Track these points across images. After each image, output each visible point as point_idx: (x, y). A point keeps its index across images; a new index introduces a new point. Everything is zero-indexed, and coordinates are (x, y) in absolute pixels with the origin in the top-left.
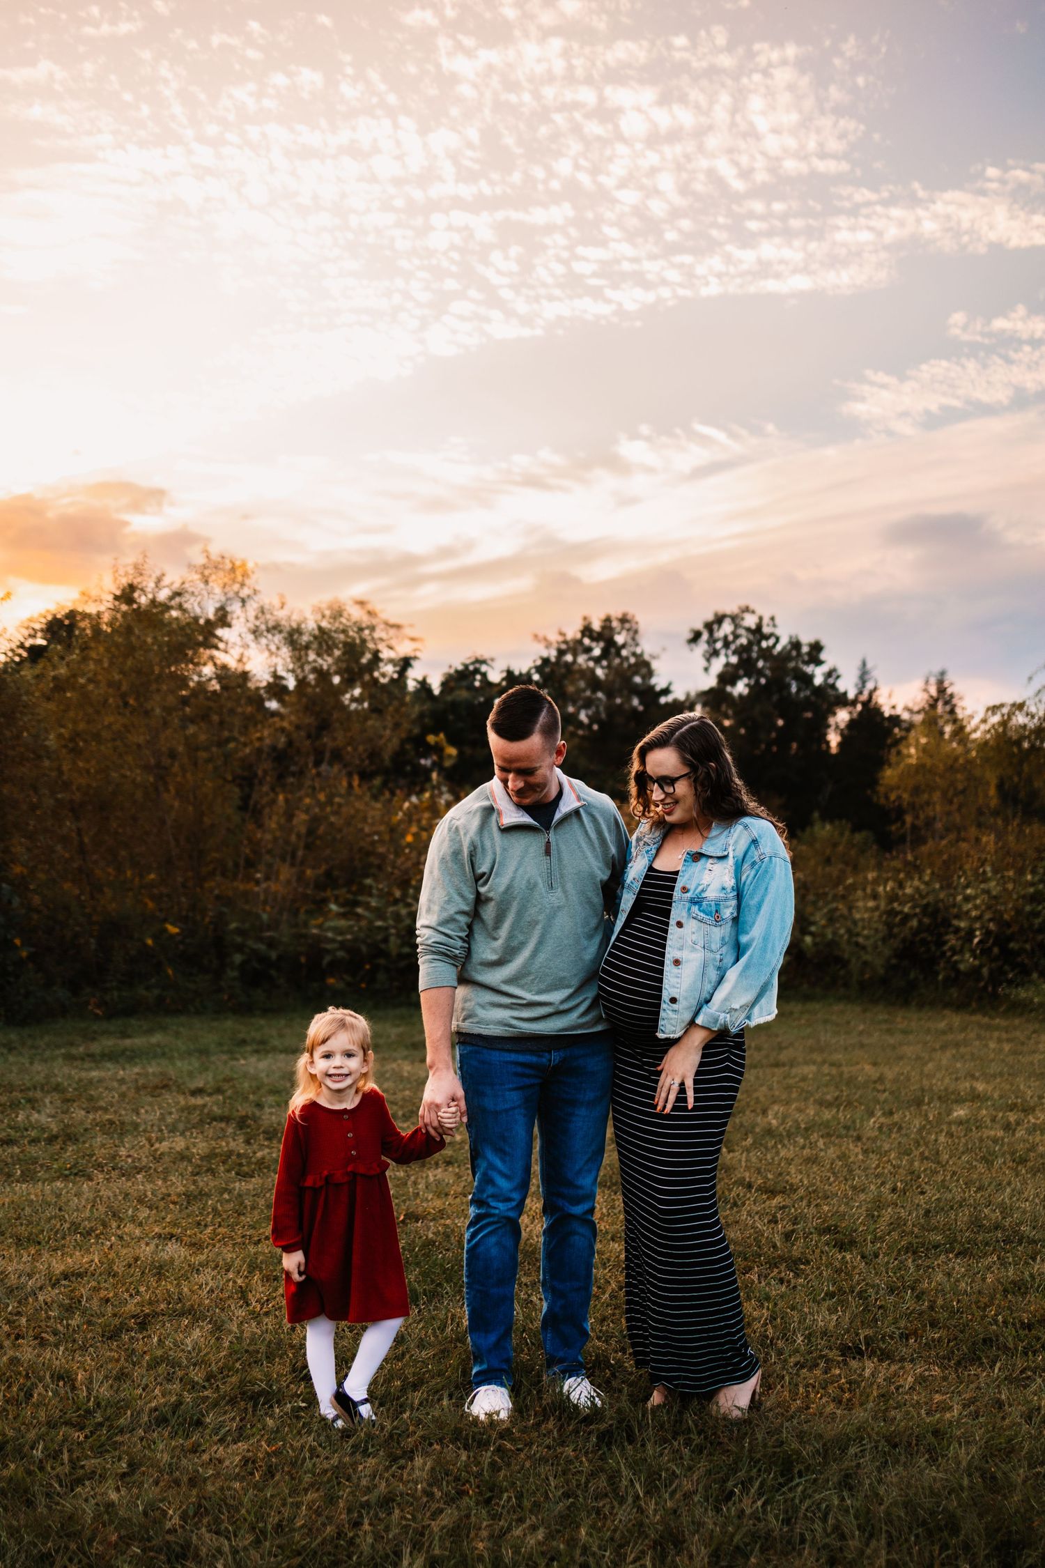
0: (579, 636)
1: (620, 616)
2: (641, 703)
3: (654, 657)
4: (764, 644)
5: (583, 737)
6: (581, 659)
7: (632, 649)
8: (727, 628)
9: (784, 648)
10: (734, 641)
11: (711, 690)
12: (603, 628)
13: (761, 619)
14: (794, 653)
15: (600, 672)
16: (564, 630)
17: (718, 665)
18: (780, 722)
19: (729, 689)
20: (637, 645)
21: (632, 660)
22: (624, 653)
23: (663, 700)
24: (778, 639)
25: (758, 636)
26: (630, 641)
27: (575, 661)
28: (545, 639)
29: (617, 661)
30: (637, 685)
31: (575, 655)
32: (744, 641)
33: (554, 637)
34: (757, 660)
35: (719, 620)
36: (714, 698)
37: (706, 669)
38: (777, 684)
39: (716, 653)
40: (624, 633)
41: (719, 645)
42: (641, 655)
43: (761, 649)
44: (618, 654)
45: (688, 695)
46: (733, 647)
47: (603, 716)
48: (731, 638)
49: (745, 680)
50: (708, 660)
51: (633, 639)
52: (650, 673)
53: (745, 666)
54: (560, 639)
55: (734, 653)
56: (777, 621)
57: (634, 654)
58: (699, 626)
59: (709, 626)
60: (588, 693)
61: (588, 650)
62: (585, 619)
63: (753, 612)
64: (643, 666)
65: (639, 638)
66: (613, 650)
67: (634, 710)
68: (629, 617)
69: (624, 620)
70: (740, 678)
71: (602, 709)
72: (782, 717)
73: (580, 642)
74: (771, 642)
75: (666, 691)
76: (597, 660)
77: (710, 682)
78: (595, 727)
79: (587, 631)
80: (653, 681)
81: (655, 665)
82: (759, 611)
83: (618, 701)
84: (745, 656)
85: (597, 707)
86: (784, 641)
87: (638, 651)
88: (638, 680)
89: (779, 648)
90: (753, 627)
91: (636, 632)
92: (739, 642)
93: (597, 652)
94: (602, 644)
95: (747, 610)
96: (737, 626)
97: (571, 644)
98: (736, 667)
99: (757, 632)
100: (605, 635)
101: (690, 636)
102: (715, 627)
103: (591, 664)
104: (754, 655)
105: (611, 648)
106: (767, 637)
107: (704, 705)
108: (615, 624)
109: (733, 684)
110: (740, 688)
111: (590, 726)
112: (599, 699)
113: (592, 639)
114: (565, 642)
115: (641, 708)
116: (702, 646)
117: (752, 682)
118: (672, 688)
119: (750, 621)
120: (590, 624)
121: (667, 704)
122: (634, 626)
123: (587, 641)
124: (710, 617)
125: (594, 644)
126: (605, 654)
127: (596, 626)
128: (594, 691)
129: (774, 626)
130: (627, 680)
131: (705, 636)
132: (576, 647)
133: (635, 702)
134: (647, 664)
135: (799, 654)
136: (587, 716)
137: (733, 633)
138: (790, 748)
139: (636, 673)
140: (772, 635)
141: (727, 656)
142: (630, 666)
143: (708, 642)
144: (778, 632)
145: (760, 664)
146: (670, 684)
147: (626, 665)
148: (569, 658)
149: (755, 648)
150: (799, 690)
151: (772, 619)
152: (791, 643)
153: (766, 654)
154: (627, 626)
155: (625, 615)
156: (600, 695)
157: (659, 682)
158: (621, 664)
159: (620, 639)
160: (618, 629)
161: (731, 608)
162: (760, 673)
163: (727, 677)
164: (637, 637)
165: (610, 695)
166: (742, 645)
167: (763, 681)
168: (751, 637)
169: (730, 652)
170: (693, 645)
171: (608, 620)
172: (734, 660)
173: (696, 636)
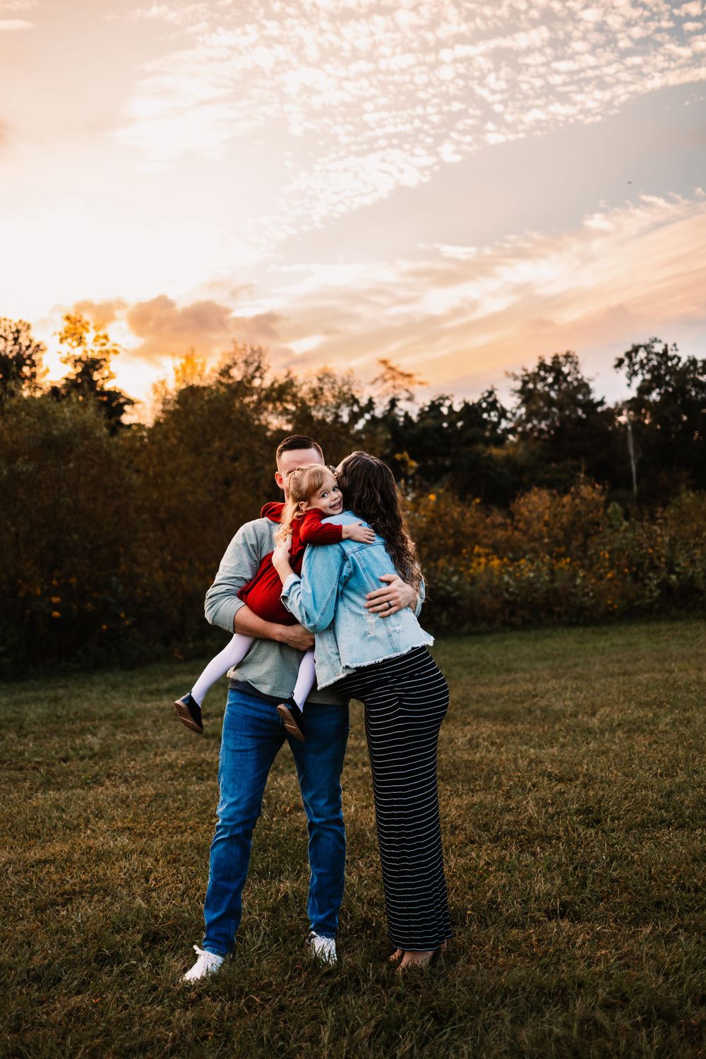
0: (536, 370)
1: (564, 354)
2: (584, 412)
3: (590, 380)
4: (670, 364)
5: (545, 440)
6: (540, 386)
7: (575, 376)
8: (642, 354)
9: (685, 364)
10: (647, 364)
11: (633, 399)
12: (553, 363)
13: (666, 346)
14: (692, 368)
15: (553, 394)
16: (526, 367)
17: (637, 381)
18: (685, 418)
19: (646, 397)
20: (578, 372)
21: (575, 383)
22: (569, 379)
23: (600, 409)
24: (679, 359)
25: (664, 359)
26: (572, 370)
27: (535, 388)
28: (513, 374)
29: (564, 385)
30: (580, 400)
31: (535, 384)
32: (655, 363)
33: (520, 373)
34: (665, 375)
35: (636, 349)
36: (635, 405)
37: (629, 385)
38: (681, 390)
39: (635, 373)
40: (568, 365)
41: (637, 367)
42: (582, 379)
43: (668, 367)
44: (565, 380)
45: (617, 404)
46: (647, 368)
47: (558, 424)
48: (645, 361)
49: (657, 390)
50: (630, 379)
51: (575, 369)
52: (589, 392)
53: (656, 380)
54: (524, 373)
55: (648, 372)
56: (678, 347)
57: (576, 379)
58: (622, 355)
59: (629, 355)
60: (546, 409)
61: (544, 379)
62: (540, 358)
63: (660, 342)
64: (584, 387)
65: (579, 367)
66: (561, 378)
67: (579, 418)
68: (571, 354)
69: (567, 356)
70: (653, 389)
71: (556, 418)
72: (686, 414)
73: (537, 374)
74: (675, 361)
75: (601, 403)
76: (551, 386)
77: (632, 393)
78: (552, 432)
79: (542, 366)
80: (592, 396)
81: (592, 385)
82: (665, 341)
83: (567, 413)
84: (656, 373)
85: (553, 418)
86: (684, 360)
87: (579, 376)
88: (580, 397)
89: (681, 365)
90: (661, 352)
91: (577, 363)
92: (651, 364)
93: (550, 380)
94: (553, 374)
95: (655, 340)
96: (649, 353)
97: (532, 377)
98: (651, 381)
99: (664, 356)
100: (555, 368)
101: (615, 363)
102: (633, 354)
103: (547, 389)
104: (662, 372)
105: (560, 376)
106: (671, 359)
107: (629, 410)
108: (561, 359)
109: (649, 393)
110: (655, 396)
111: (548, 432)
112: (554, 413)
113: (546, 371)
114: (527, 375)
115: (584, 416)
116: (625, 369)
117: (662, 391)
118: (605, 400)
119: (659, 348)
120: (543, 361)
121: (602, 412)
122: (575, 359)
123: (542, 373)
124: (629, 348)
125: (547, 375)
126: (556, 381)
127: (549, 362)
128: (550, 407)
129: (676, 350)
130: (574, 398)
131: (627, 362)
132: (535, 377)
133: (580, 412)
134: (586, 385)
135: (696, 369)
136: (546, 425)
137: (646, 358)
138: (694, 435)
139: (579, 392)
140: (675, 356)
141: (643, 374)
142: (574, 388)
143: (629, 366)
144: (679, 354)
145: (667, 378)
146: (604, 398)
147: (571, 387)
148: (531, 386)
149: (663, 367)
150: (697, 393)
151: (675, 345)
152: (689, 361)
153: (671, 371)
154: (570, 359)
155: (568, 353)
156: (554, 410)
157: (596, 396)
158: (568, 386)
159: (565, 370)
160: (564, 363)
161: (644, 340)
162: (668, 384)
163: (644, 390)
164: (578, 367)
165: (561, 409)
166: (653, 366)
167: (670, 390)
168: (660, 359)
169: (645, 372)
170: (618, 369)
171: (556, 357)
172: (648, 377)
173: (620, 363)
